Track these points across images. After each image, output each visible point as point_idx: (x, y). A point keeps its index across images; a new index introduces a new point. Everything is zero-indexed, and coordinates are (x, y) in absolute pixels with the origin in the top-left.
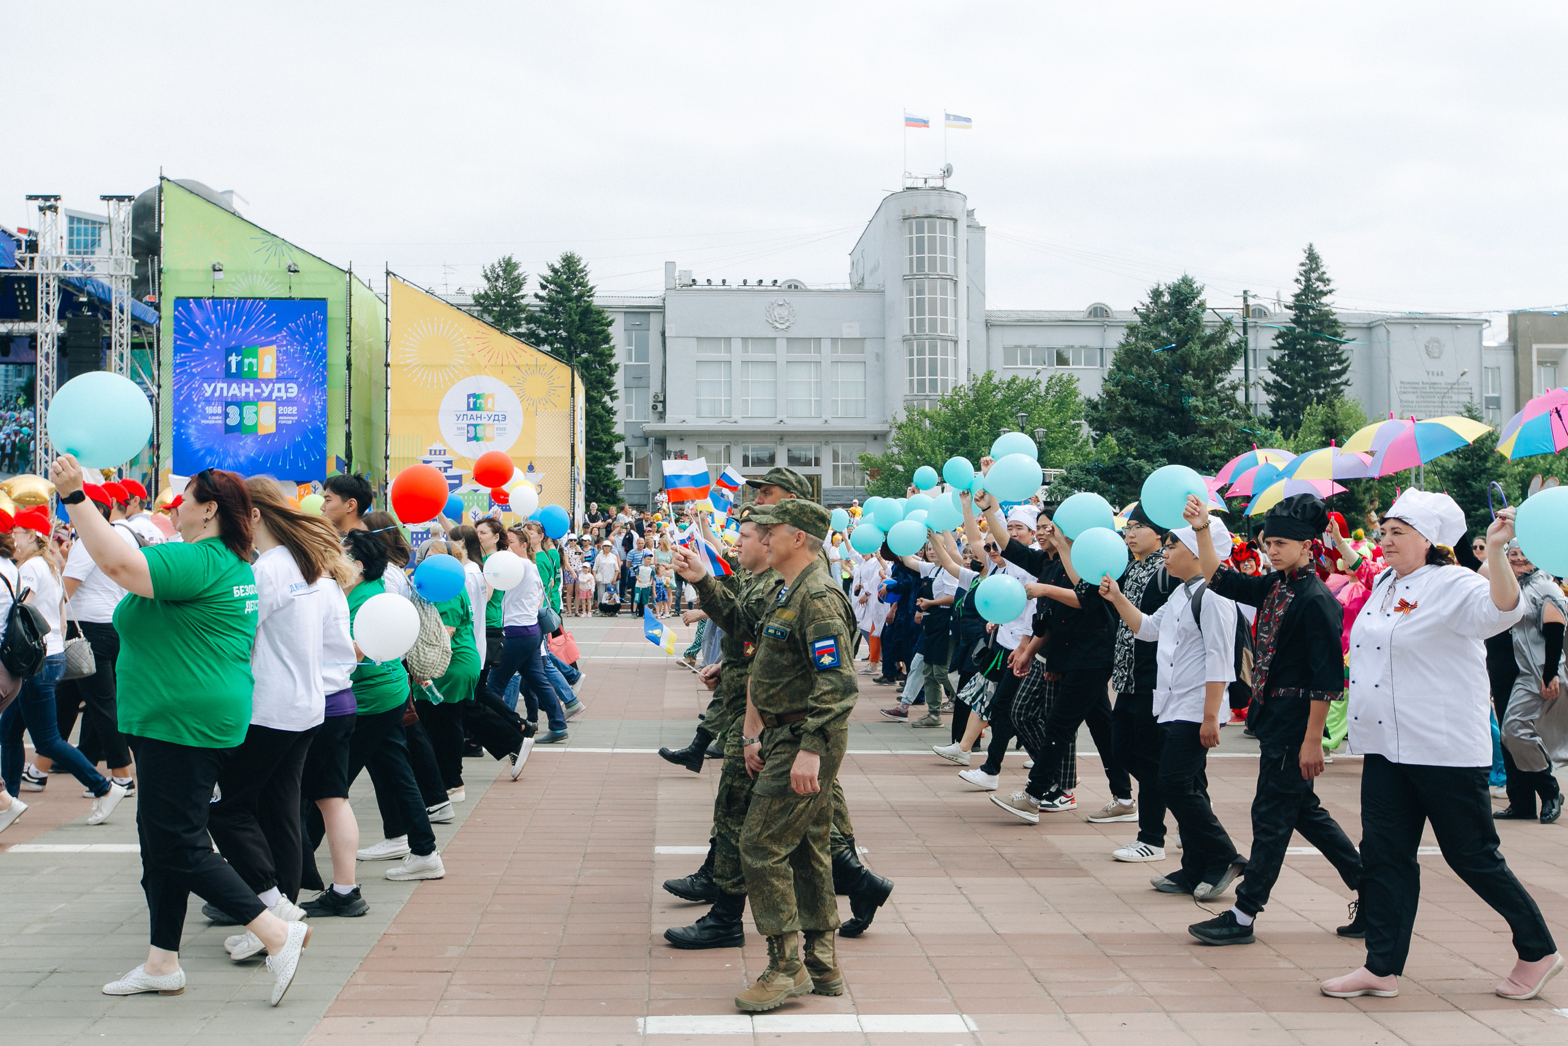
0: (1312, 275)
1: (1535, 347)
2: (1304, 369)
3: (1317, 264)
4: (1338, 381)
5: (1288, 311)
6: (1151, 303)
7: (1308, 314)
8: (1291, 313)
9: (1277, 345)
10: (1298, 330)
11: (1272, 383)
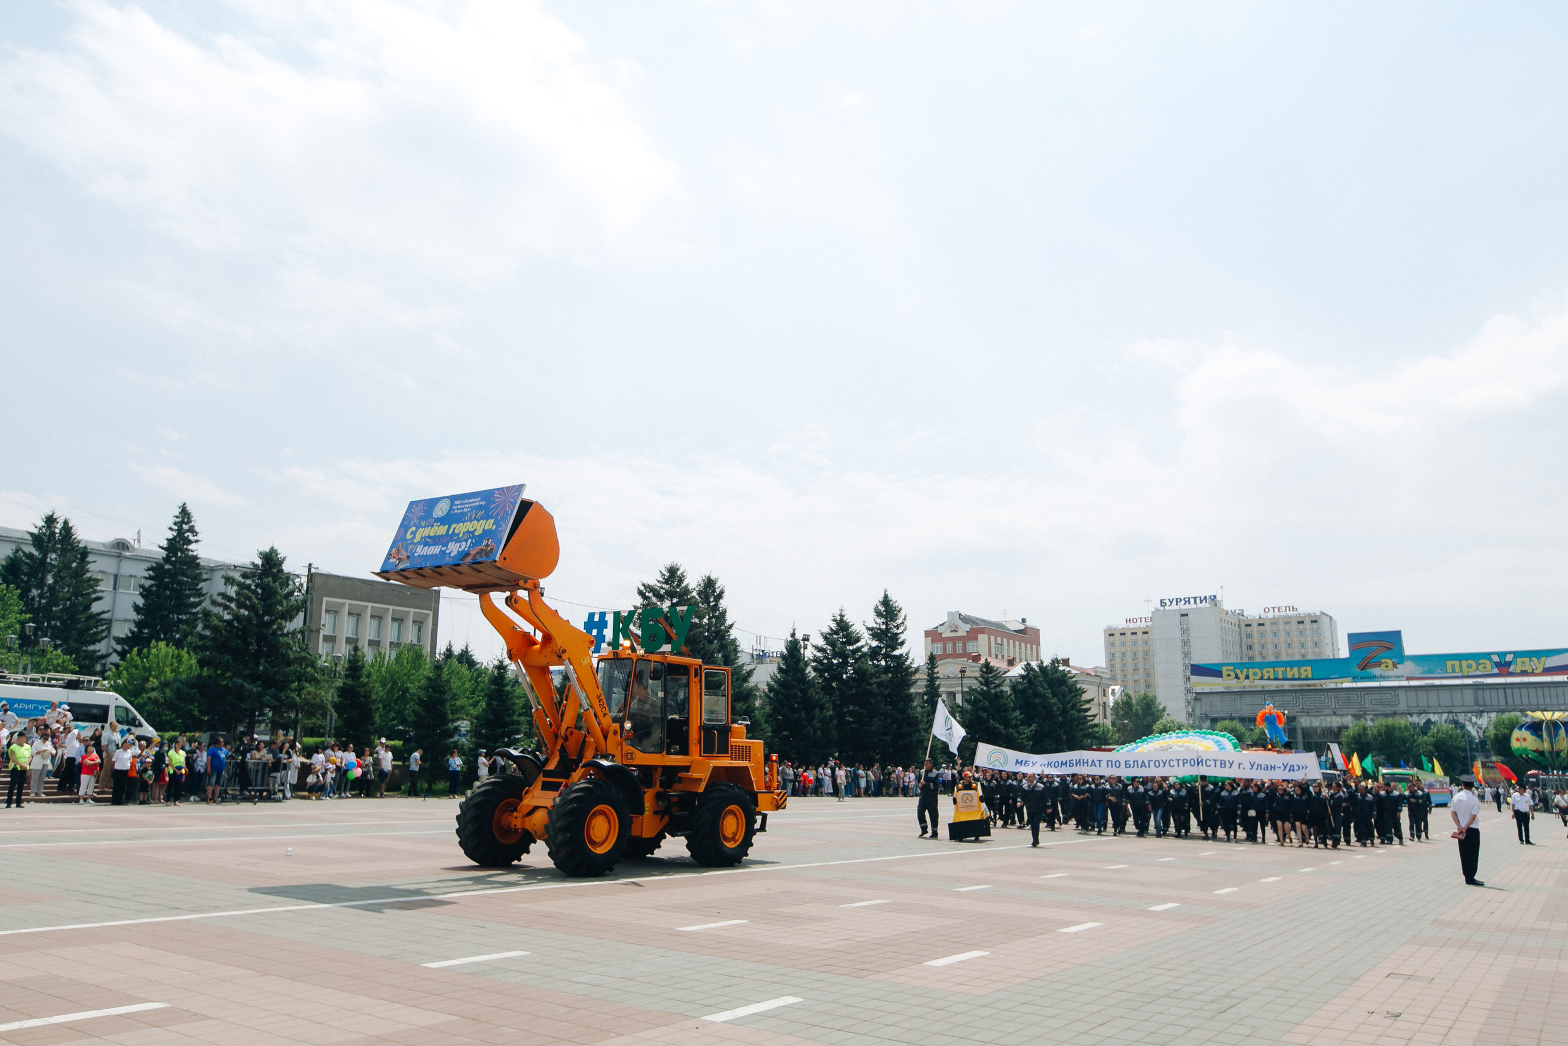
0: (184, 526)
1: (325, 599)
2: (170, 598)
3: (188, 518)
4: (194, 610)
5: (161, 550)
6: (43, 527)
7: (176, 555)
8: (164, 553)
9: (148, 576)
10: (167, 567)
11: (141, 605)
